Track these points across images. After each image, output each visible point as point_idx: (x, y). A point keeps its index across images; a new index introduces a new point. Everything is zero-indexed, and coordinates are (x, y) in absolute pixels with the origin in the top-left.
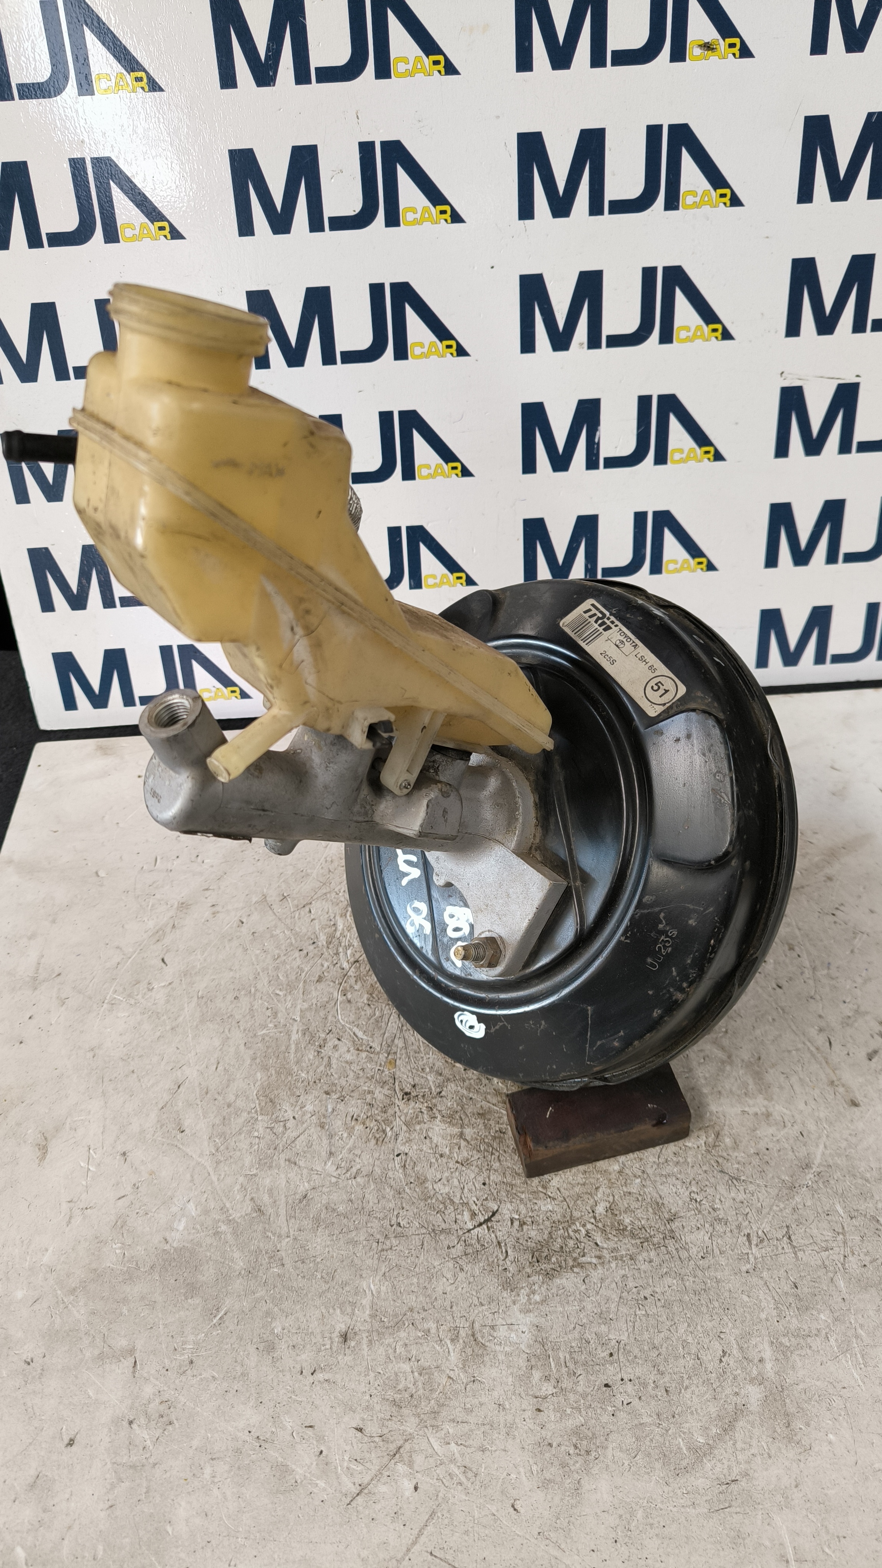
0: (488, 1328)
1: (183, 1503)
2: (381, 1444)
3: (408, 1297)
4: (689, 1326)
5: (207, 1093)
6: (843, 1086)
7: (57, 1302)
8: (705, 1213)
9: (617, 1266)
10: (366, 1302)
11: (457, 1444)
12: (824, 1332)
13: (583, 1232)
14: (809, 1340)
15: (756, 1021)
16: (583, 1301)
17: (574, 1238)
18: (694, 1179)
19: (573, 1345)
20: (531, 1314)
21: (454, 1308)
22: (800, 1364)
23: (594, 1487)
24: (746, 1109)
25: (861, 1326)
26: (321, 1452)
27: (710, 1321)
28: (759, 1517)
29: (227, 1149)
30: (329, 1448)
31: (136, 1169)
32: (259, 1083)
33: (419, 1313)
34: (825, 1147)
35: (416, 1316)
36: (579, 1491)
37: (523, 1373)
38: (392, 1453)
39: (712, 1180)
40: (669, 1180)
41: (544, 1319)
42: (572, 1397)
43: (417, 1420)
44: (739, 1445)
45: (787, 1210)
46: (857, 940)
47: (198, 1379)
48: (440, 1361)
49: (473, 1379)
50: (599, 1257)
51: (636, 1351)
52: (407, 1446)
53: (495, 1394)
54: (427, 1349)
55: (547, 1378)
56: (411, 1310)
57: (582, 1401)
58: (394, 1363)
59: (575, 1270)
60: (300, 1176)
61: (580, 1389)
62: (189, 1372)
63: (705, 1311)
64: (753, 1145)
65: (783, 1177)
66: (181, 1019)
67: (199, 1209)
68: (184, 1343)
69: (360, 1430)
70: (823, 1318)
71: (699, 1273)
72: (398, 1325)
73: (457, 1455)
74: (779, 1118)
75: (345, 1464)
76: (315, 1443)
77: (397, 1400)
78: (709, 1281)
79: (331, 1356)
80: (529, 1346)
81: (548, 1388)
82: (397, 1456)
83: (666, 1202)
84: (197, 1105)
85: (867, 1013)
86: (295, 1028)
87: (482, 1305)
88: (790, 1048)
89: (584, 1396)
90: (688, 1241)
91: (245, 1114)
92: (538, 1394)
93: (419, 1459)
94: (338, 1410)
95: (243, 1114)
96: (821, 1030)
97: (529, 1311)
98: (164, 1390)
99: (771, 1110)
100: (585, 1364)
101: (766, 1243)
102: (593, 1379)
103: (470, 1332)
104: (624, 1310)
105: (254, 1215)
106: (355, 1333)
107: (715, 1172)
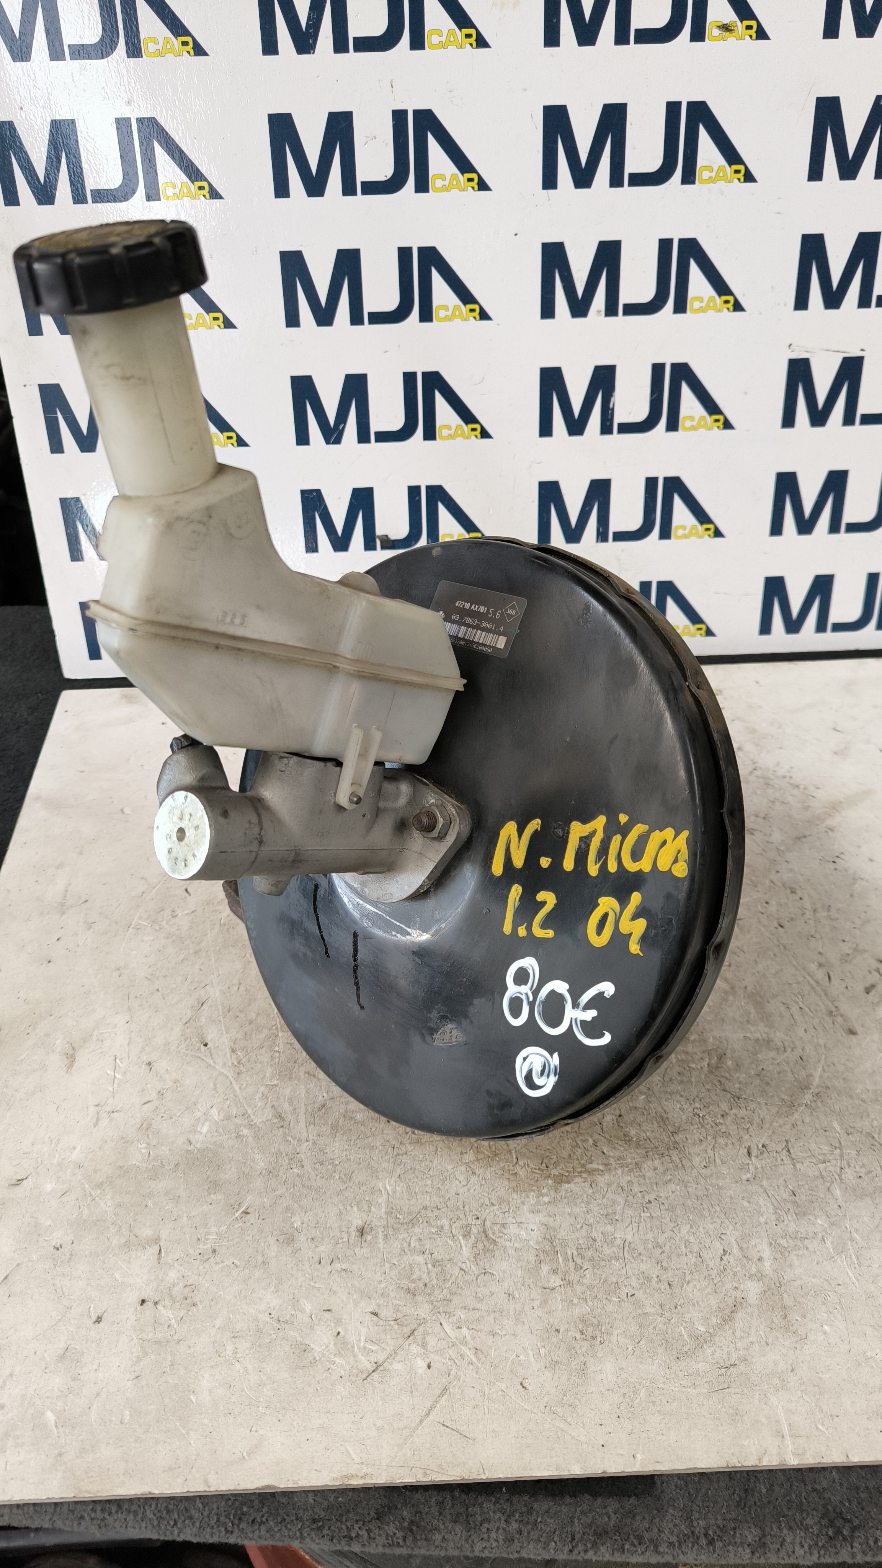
0: (498, 1226)
1: (206, 1376)
2: (396, 1327)
3: (422, 1197)
4: (691, 1227)
5: (229, 1011)
6: (842, 1016)
7: (85, 1195)
8: (708, 1127)
9: (623, 1173)
10: (382, 1200)
11: (468, 1328)
12: (820, 1235)
13: (591, 1141)
14: (806, 1241)
15: (759, 957)
16: (590, 1203)
17: (581, 1146)
18: (698, 1097)
19: (580, 1242)
20: (540, 1215)
21: (467, 1208)
22: (796, 1263)
23: (600, 1368)
24: (748, 1035)
25: (856, 1230)
26: (339, 1333)
27: (712, 1224)
28: (757, 1397)
29: (249, 1061)
30: (346, 1330)
31: (161, 1077)
33: (432, 1211)
34: (824, 1070)
35: (430, 1214)
36: (585, 1372)
37: (532, 1266)
38: (406, 1335)
39: (715, 1098)
40: (674, 1096)
41: (552, 1219)
42: (579, 1289)
43: (431, 1307)
44: (738, 1334)
45: (786, 1127)
46: (857, 886)
47: (221, 1266)
48: (452, 1255)
49: (484, 1271)
50: (606, 1165)
51: (641, 1249)
52: (421, 1329)
53: (506, 1285)
54: (441, 1244)
55: (555, 1271)
56: (425, 1208)
57: (588, 1293)
58: (409, 1255)
59: (584, 1175)
61: (585, 1281)
62: (212, 1260)
63: (707, 1215)
64: (754, 1066)
65: (783, 1097)
66: (204, 943)
67: (222, 1115)
68: (207, 1234)
69: (376, 1314)
70: (820, 1223)
71: (702, 1181)
72: (412, 1222)
73: (468, 1338)
74: (780, 1044)
75: (362, 1344)
76: (332, 1325)
77: (411, 1289)
78: (711, 1188)
79: (348, 1248)
80: (538, 1243)
81: (555, 1281)
82: (411, 1338)
83: (670, 1116)
84: (220, 1021)
85: (865, 951)
87: (493, 1205)
88: (790, 982)
89: (590, 1287)
90: (692, 1151)
91: (266, 1031)
92: (546, 1286)
93: (432, 1341)
94: (355, 1296)
95: (264, 1030)
96: (821, 965)
97: (539, 1211)
98: (188, 1276)
99: (771, 1036)
100: (592, 1259)
101: (766, 1154)
102: (599, 1272)
103: (481, 1230)
104: (629, 1212)
105: (275, 1121)
106: (372, 1229)
107: (718, 1091)
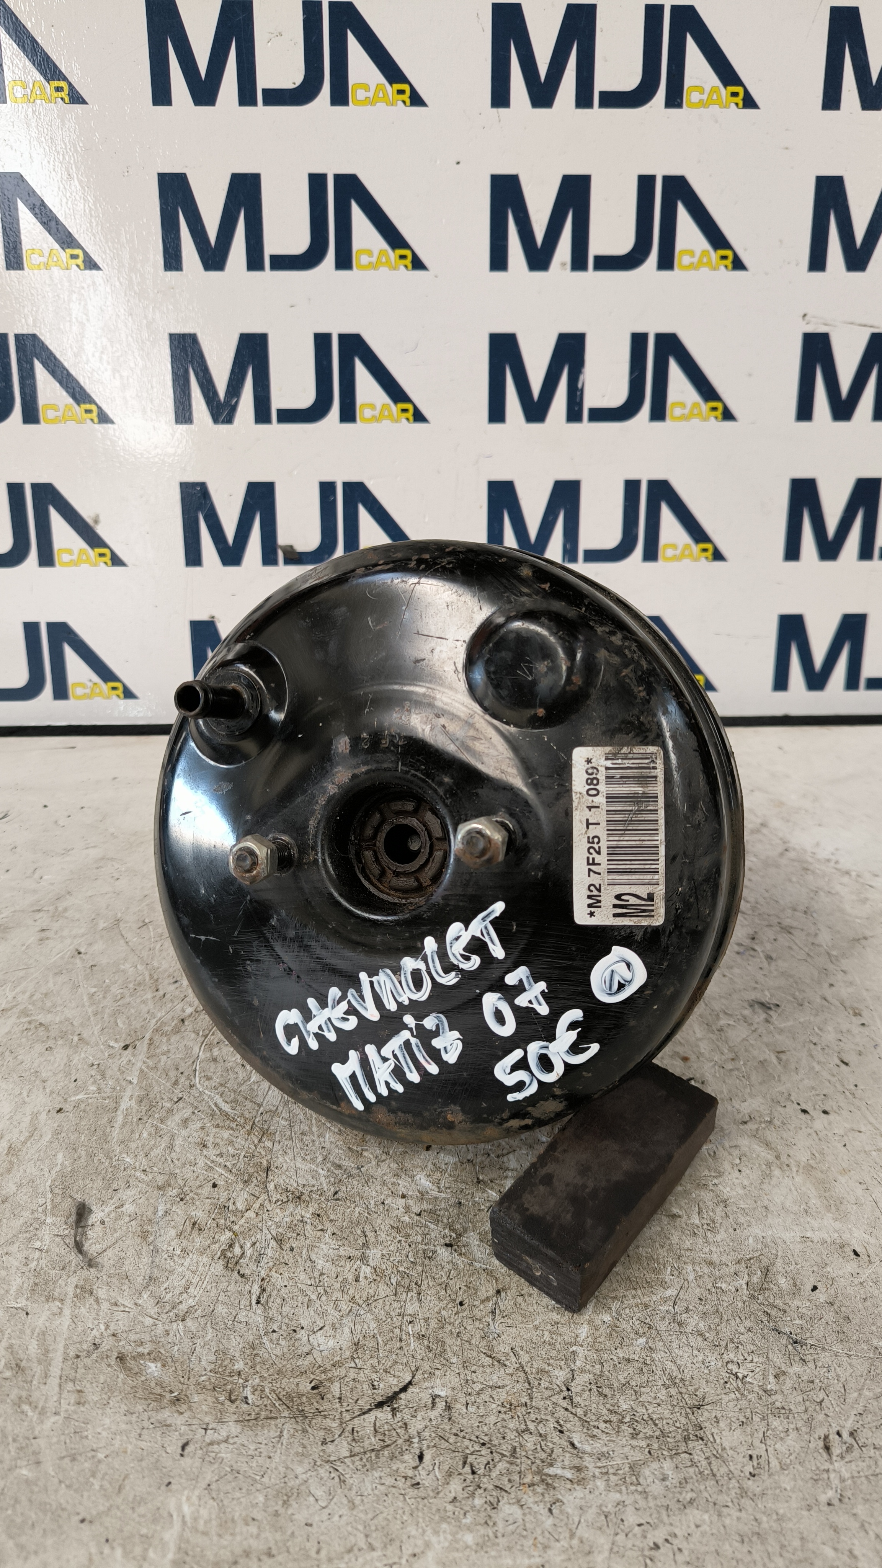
32: (58, 1168)
60: (94, 1315)
86: (128, 1093)
